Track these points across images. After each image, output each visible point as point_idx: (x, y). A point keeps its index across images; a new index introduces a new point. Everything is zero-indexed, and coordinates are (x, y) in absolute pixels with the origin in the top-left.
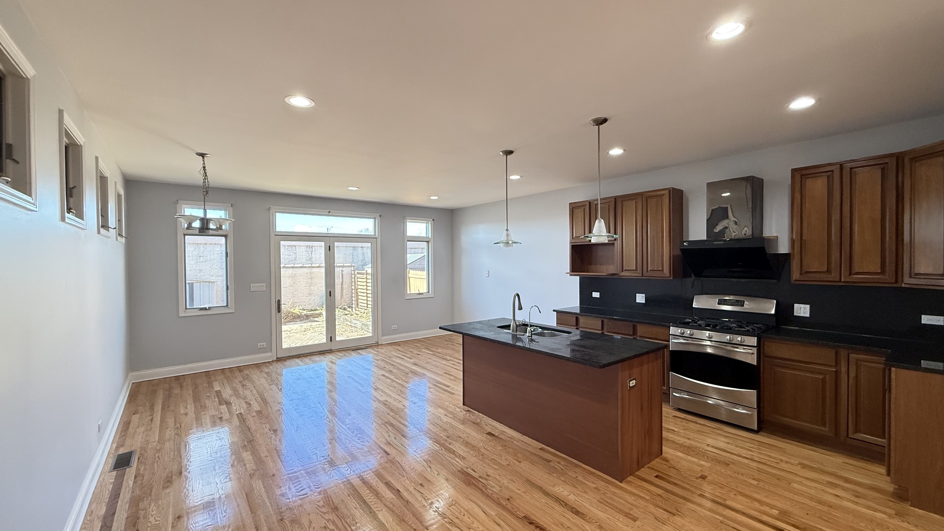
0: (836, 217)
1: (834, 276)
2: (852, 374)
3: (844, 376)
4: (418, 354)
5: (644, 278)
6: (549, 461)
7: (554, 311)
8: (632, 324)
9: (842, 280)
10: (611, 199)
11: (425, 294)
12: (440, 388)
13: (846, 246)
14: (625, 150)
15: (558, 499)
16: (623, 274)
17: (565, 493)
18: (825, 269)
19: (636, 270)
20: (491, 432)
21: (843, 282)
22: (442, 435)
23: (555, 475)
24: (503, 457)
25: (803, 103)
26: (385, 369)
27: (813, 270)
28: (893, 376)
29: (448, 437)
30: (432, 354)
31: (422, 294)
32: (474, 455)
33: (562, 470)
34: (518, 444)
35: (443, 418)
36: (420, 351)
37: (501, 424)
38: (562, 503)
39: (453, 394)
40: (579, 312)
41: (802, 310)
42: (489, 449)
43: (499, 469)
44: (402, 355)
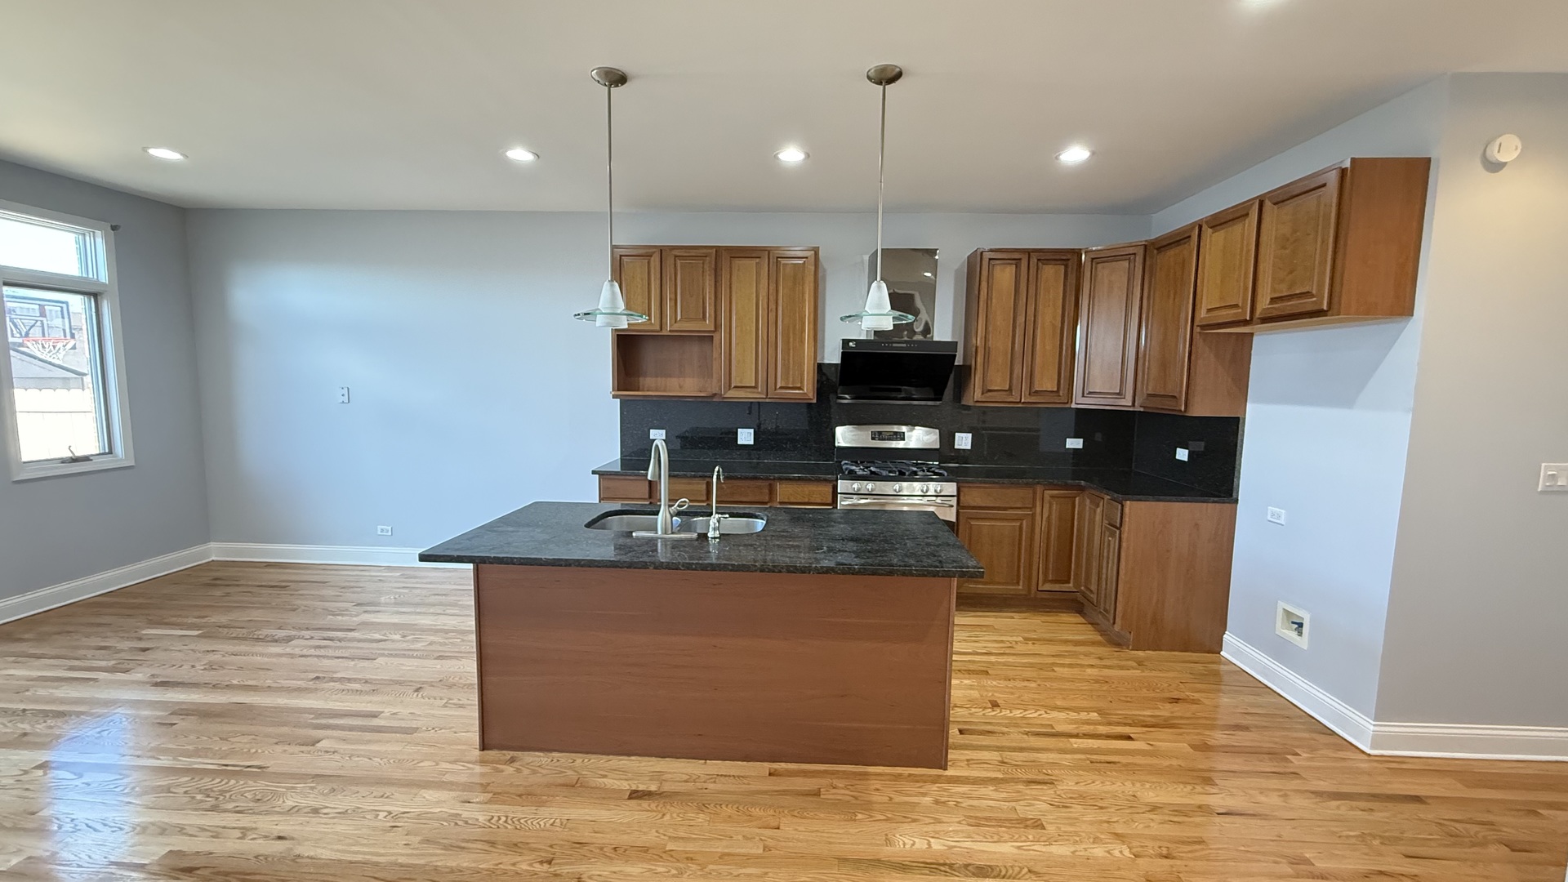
0: (1021, 319)
1: (1015, 397)
2: (1045, 515)
3: (1038, 518)
4: (144, 650)
5: (767, 400)
6: (817, 794)
7: (594, 472)
8: (766, 483)
9: (1023, 401)
10: (710, 251)
11: (96, 459)
12: (351, 728)
13: (1028, 358)
14: (808, 156)
15: (927, 863)
16: (732, 394)
17: (921, 844)
18: (1007, 388)
19: (755, 387)
20: (634, 788)
21: (1024, 403)
22: (524, 867)
23: (860, 816)
24: (740, 837)
25: (1075, 155)
26: (25, 739)
27: (996, 388)
28: (1127, 510)
29: (550, 862)
30: (198, 636)
31: (86, 459)
32: (674, 872)
33: (856, 798)
34: (719, 786)
35: (465, 815)
36: (140, 639)
37: (633, 758)
38: (942, 868)
39: (416, 730)
40: (619, 470)
41: (963, 441)
42: (682, 834)
43: (766, 873)
44: (72, 668)
